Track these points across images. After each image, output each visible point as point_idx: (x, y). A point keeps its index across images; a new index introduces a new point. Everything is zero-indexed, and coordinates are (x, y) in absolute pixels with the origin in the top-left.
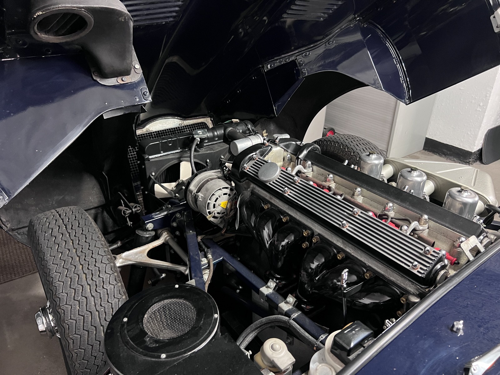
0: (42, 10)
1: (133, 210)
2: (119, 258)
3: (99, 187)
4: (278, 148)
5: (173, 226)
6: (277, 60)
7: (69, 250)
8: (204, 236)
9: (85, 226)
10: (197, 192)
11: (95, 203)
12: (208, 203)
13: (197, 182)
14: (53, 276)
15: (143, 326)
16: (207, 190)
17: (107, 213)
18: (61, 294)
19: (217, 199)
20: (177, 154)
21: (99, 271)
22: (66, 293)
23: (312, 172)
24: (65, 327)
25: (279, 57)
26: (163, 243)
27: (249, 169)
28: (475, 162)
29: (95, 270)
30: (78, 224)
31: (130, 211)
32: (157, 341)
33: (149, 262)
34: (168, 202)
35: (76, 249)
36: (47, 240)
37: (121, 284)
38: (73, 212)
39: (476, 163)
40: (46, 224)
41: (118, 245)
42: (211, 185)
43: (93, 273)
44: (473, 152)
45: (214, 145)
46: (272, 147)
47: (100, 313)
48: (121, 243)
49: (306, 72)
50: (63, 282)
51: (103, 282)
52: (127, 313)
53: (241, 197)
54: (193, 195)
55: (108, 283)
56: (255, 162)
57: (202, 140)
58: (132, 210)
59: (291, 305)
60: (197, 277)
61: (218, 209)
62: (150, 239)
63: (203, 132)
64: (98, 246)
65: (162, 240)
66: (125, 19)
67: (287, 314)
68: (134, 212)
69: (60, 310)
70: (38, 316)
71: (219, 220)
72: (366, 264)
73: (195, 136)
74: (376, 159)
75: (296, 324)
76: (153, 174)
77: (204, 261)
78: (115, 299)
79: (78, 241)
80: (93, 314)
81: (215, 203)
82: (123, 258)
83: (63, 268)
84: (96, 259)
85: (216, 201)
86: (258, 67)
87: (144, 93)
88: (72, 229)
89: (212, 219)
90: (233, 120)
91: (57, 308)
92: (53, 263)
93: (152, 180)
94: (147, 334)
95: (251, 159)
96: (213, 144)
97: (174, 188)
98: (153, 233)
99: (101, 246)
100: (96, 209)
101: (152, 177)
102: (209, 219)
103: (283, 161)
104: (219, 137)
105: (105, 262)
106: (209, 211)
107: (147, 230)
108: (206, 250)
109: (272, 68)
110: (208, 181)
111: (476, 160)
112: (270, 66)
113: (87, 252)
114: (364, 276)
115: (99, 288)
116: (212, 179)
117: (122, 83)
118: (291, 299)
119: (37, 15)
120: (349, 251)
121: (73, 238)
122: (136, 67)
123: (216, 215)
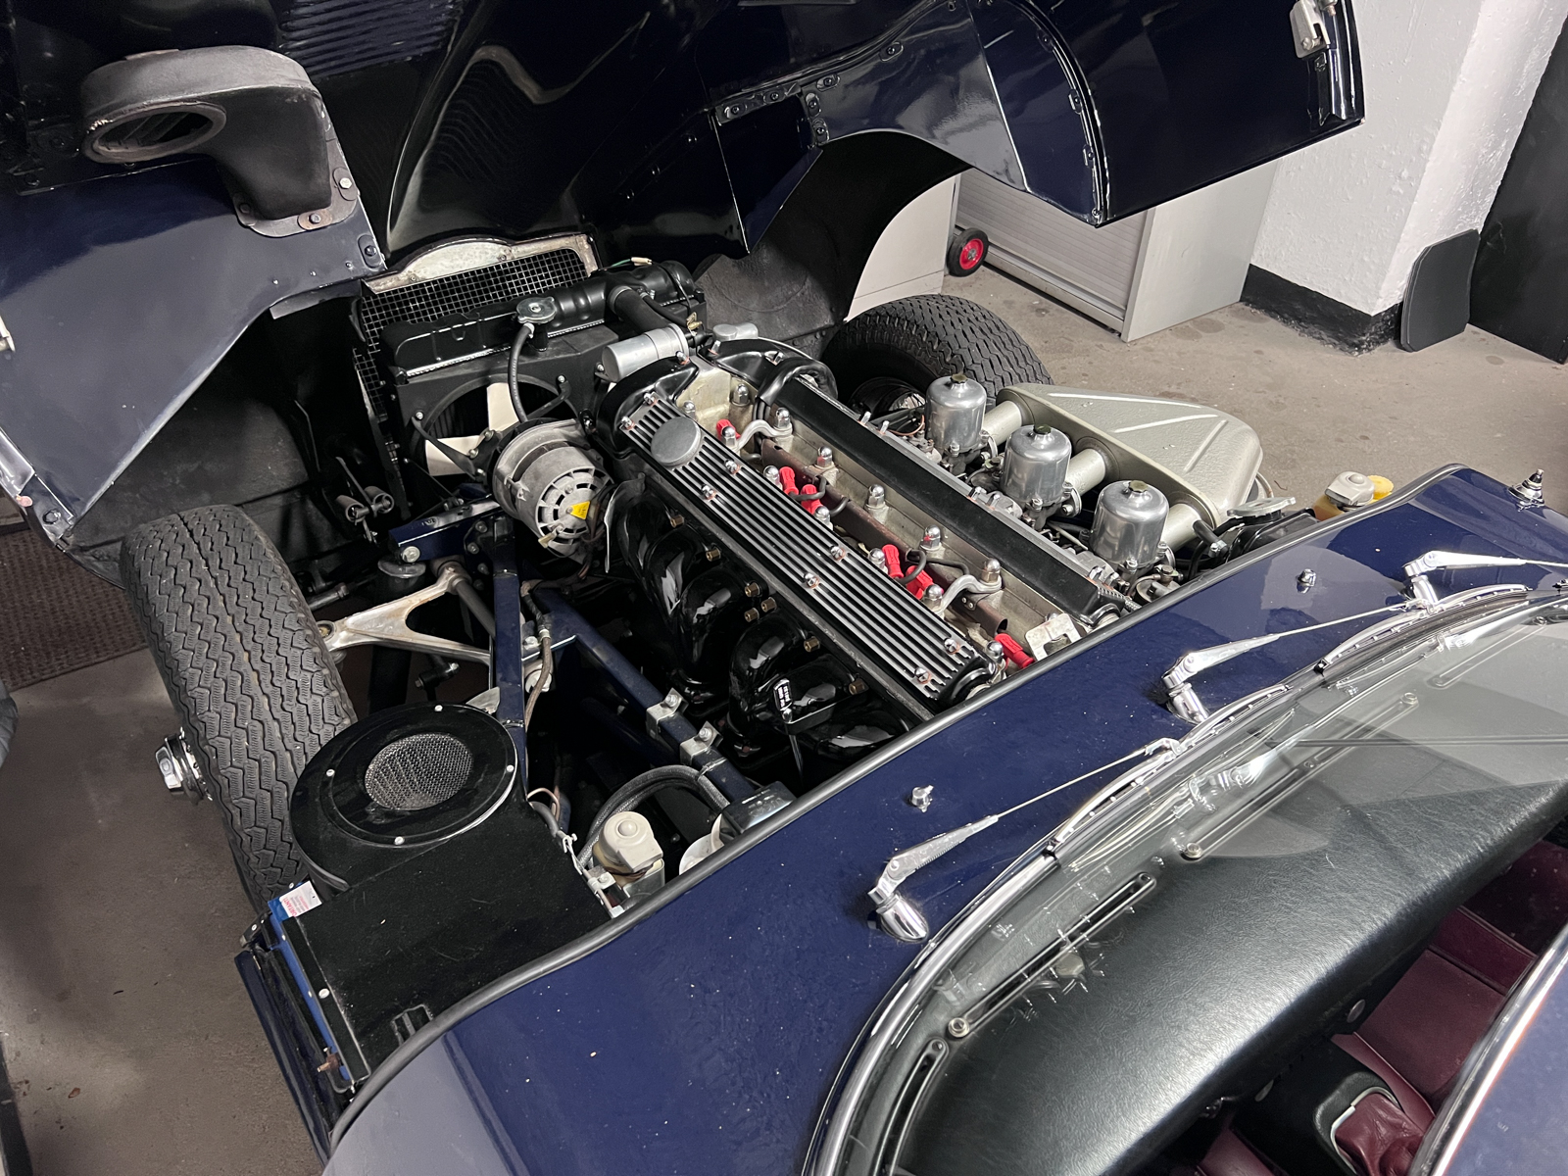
0: (107, 115)
1: (372, 506)
2: (339, 629)
3: (289, 438)
4: (715, 371)
5: (470, 553)
6: (750, 94)
7: (218, 619)
8: (539, 581)
9: (251, 561)
10: (515, 480)
11: (282, 480)
12: (541, 508)
13: (516, 452)
14: (187, 676)
15: (364, 784)
16: (537, 476)
17: (315, 503)
18: (207, 713)
19: (562, 497)
20: (478, 361)
21: (287, 665)
22: (217, 712)
23: (792, 436)
24: (221, 782)
25: (754, 89)
26: (447, 593)
27: (636, 427)
28: (1378, 343)
29: (279, 663)
30: (234, 555)
31: (367, 510)
32: (390, 814)
33: (410, 641)
34: (458, 490)
35: (233, 617)
36: (166, 594)
37: (340, 694)
38: (221, 526)
39: (1382, 346)
40: (161, 556)
41: (340, 593)
42: (547, 463)
43: (274, 669)
44: (1373, 314)
45: (577, 336)
46: (697, 369)
47: (295, 755)
48: (347, 590)
49: (825, 133)
50: (209, 689)
51: (297, 688)
52: (335, 758)
53: (618, 496)
54: (507, 485)
55: (309, 692)
56: (651, 412)
57: (541, 329)
58: (370, 509)
59: (707, 745)
60: (508, 682)
61: (567, 521)
62: (412, 583)
63: (542, 307)
64: (283, 610)
65: (444, 586)
66: (300, 97)
67: (696, 763)
68: (375, 514)
69: (207, 747)
70: (163, 756)
71: (571, 547)
72: (856, 663)
73: (522, 319)
74: (965, 397)
75: (711, 784)
76: (420, 415)
77: (532, 643)
78: (325, 726)
79: (236, 598)
80: (279, 757)
81: (557, 507)
82: (348, 630)
83: (207, 657)
84: (278, 639)
85: (558, 503)
86: (700, 112)
87: (366, 250)
88: (220, 568)
89: (553, 545)
90: (634, 259)
91: (201, 744)
92: (183, 648)
93: (416, 432)
94: (372, 800)
95: (640, 402)
96: (577, 331)
97: (473, 452)
98: (421, 569)
99: (289, 610)
100: (287, 495)
101: (418, 424)
102: (545, 546)
103: (731, 401)
104: (593, 311)
105: (300, 646)
106: (543, 525)
107: (404, 563)
108: (538, 617)
109: (736, 116)
110: (541, 451)
111: (1382, 336)
112: (732, 111)
113: (258, 622)
114: (848, 689)
115: (288, 702)
116: (551, 447)
117: (312, 227)
118: (708, 732)
119: (96, 125)
120: (830, 635)
121: (224, 589)
122: (343, 186)
123: (563, 534)
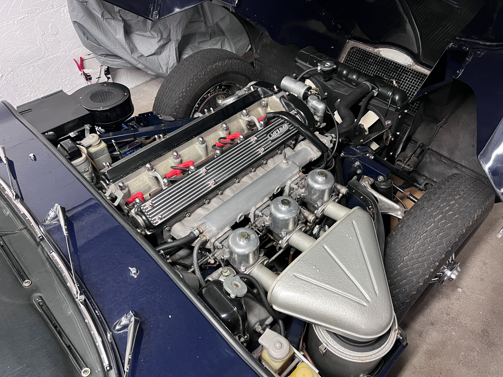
45: (345, 87)
104: (357, 84)
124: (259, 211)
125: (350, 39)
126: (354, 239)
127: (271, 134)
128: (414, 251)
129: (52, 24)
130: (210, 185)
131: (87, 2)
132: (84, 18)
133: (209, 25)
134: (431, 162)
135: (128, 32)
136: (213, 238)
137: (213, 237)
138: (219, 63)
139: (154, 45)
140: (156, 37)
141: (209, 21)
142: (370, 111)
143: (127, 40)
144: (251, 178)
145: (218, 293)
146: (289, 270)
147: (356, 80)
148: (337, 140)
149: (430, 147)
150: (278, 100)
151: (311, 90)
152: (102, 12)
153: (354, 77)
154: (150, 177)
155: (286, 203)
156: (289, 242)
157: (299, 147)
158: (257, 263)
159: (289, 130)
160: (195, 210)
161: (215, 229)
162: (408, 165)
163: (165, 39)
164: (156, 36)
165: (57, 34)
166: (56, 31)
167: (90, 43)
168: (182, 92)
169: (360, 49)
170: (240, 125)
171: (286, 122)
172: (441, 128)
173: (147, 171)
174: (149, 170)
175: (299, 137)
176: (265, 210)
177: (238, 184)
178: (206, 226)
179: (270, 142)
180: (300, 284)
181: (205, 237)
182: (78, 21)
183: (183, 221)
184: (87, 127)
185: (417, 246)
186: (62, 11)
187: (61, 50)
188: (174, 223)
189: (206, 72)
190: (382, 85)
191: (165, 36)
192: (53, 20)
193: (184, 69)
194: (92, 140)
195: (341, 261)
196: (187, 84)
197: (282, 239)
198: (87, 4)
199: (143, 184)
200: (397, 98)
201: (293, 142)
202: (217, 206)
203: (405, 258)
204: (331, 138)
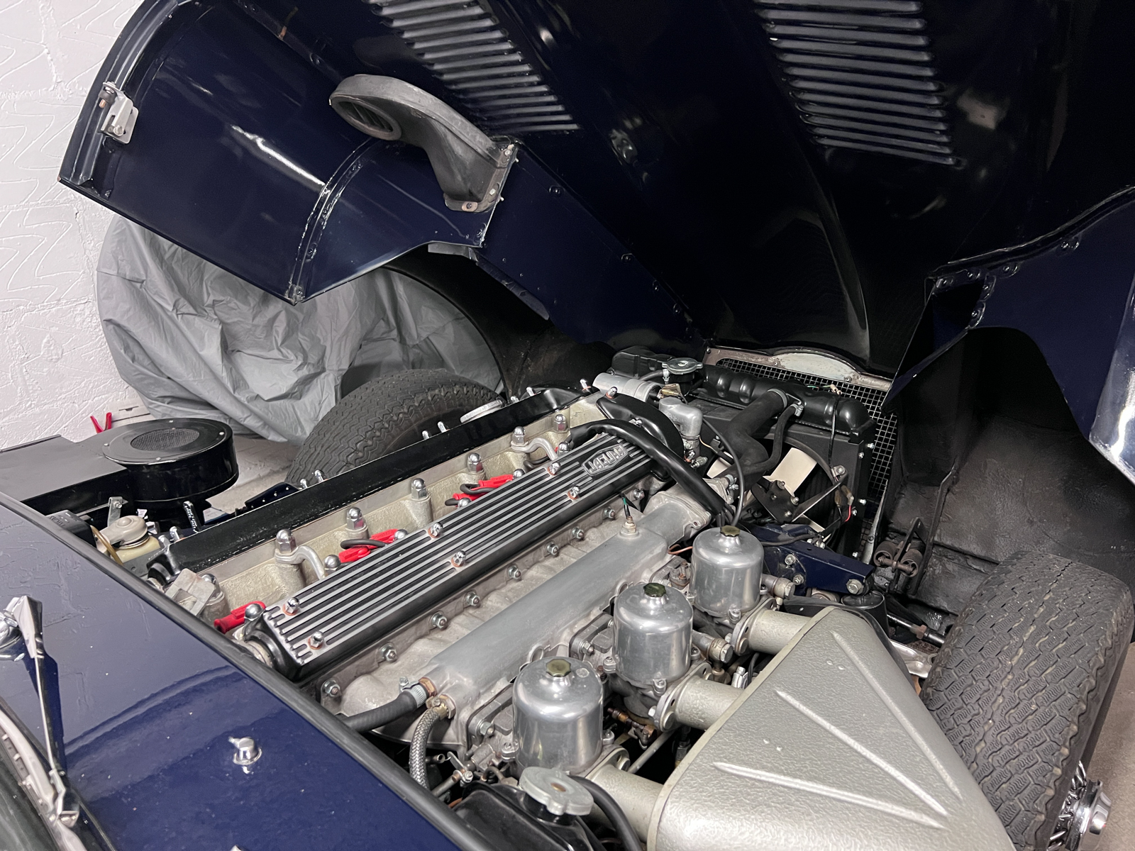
49: (977, 318)
112: (942, 283)
117: (465, 210)
122: (491, 194)
124: (582, 638)
125: (712, 347)
126: (847, 669)
127: (590, 463)
128: (997, 723)
129: (51, 337)
130: (452, 566)
131: (142, 282)
132: (131, 313)
133: (410, 342)
134: (946, 572)
135: (228, 349)
136: (465, 709)
137: (466, 704)
138: (440, 391)
139: (288, 376)
140: (292, 360)
141: (410, 333)
142: (792, 448)
143: (225, 361)
144: (550, 569)
145: (507, 812)
146: (697, 756)
147: (748, 392)
148: (739, 487)
149: (936, 539)
150: (594, 408)
151: (663, 390)
152: (174, 301)
153: (744, 388)
154: (286, 569)
155: (657, 591)
156: (677, 710)
157: (655, 503)
158: (599, 760)
159: (628, 459)
160: (411, 644)
161: (471, 681)
162: (906, 563)
163: (313, 365)
164: (292, 357)
165: (59, 359)
166: (57, 354)
167: (137, 370)
168: (356, 450)
169: (736, 361)
170: (509, 466)
171: (619, 441)
172: (950, 493)
173: (277, 551)
174: (282, 548)
175: (651, 483)
176: (600, 637)
177: (519, 583)
178: (444, 678)
179: (590, 478)
180: (739, 786)
181: (443, 705)
182: (116, 318)
183: (375, 674)
184: (115, 503)
185: (1001, 707)
186: (78, 312)
187: (63, 396)
188: (353, 677)
189: (411, 408)
190: (807, 393)
191: (313, 358)
192: (54, 329)
193: (359, 404)
194: (125, 529)
195: (833, 723)
196: (367, 432)
197: (654, 702)
198: (141, 287)
199: (264, 589)
200: (848, 415)
201: (640, 495)
202: (466, 632)
203: (978, 749)
204: (727, 483)
